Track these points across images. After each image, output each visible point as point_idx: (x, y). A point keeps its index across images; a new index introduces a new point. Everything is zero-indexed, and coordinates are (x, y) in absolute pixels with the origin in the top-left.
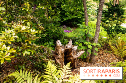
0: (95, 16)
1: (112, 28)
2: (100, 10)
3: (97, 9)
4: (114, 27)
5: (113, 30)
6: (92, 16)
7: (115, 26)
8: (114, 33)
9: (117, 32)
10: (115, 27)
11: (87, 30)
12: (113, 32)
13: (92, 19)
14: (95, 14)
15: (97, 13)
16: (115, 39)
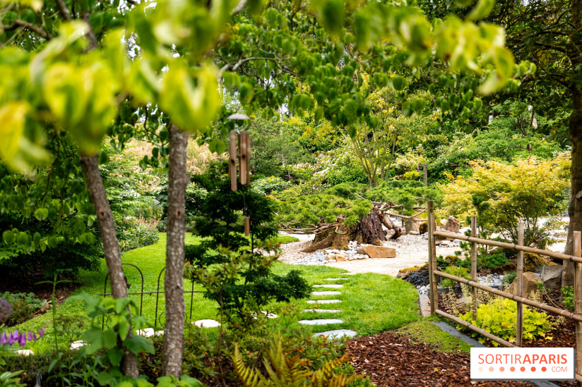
0: (156, 224)
1: (237, 283)
2: (174, 219)
3: (160, 188)
4: (243, 275)
5: (241, 291)
6: (143, 226)
7: (243, 271)
8: (245, 301)
9: (259, 297)
10: (249, 276)
11: (123, 319)
12: (240, 299)
13: (144, 239)
14: (155, 212)
15: (161, 207)
16: (254, 334)
